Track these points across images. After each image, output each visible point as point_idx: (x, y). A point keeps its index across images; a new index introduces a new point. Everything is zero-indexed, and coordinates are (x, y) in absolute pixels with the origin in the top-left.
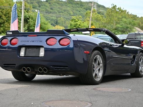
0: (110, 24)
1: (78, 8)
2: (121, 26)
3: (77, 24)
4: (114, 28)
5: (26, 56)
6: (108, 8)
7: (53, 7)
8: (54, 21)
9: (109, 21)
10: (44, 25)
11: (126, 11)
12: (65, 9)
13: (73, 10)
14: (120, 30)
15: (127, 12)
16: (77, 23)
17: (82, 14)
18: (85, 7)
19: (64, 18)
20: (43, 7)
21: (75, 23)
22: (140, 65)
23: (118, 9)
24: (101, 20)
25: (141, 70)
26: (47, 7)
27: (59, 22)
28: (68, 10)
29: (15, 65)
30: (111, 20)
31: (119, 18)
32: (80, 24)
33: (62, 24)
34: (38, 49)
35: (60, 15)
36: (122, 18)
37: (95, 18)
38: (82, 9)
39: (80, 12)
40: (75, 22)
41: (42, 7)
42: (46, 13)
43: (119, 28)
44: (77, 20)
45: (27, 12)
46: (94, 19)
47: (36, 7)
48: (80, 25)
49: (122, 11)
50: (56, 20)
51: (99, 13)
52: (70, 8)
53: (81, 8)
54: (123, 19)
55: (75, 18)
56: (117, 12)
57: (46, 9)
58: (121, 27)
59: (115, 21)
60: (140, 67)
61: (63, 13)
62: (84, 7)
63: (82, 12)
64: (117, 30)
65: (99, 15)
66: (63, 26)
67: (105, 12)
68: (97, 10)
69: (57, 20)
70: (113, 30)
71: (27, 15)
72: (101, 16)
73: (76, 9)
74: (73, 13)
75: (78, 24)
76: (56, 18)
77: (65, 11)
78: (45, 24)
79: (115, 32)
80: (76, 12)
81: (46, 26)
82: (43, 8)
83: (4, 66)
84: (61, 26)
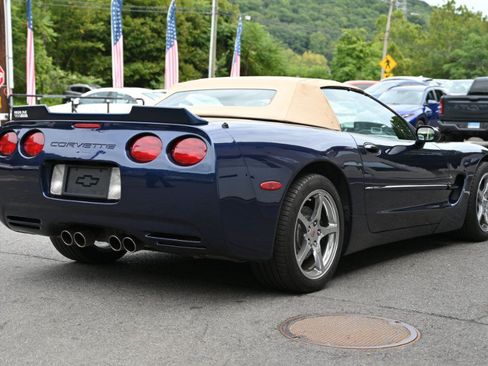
0: (438, 49)
1: (359, 9)
2: (466, 54)
3: (354, 49)
4: (448, 57)
5: (68, 194)
6: (436, 7)
7: (299, 7)
8: (302, 41)
9: (436, 40)
10: (268, 53)
11: (479, 14)
12: (328, 10)
13: (349, 13)
14: (463, 63)
15: (483, 16)
16: (354, 46)
17: (370, 22)
18: (377, 5)
19: (326, 32)
20: (276, 6)
21: (351, 46)
22: (479, 201)
23: (460, 9)
24: (415, 38)
25: (483, 217)
26: (284, 7)
27: (312, 42)
28: (335, 15)
29: (39, 221)
30: (440, 39)
31: (461, 33)
32: (360, 48)
33: (321, 48)
34: (104, 172)
35: (316, 26)
36: (470, 32)
37: (400, 33)
38: (369, 11)
39: (365, 18)
40: (350, 43)
41: (271, 6)
42: (282, 21)
43: (460, 57)
44: (354, 39)
45: (226, 21)
46: (397, 36)
47: (258, 6)
48: (361, 51)
49: (470, 15)
50: (305, 40)
51: (412, 19)
52: (341, 9)
53: (369, 7)
54: (472, 35)
55: (350, 35)
56: (455, 17)
57: (282, 12)
58: (466, 57)
59: (452, 39)
60: (481, 208)
61: (322, 20)
62: (374, 6)
63: (371, 19)
64: (454, 64)
65: (413, 26)
66: (322, 53)
67: (429, 16)
68: (409, 13)
69: (308, 39)
70: (446, 63)
71: (227, 30)
72: (417, 28)
73: (354, 10)
74: (349, 20)
75: (359, 49)
76: (305, 34)
77: (327, 15)
78: (270, 51)
79: (450, 68)
80: (356, 17)
81: (272, 55)
82: (274, 9)
83: (11, 223)
84: (317, 53)
